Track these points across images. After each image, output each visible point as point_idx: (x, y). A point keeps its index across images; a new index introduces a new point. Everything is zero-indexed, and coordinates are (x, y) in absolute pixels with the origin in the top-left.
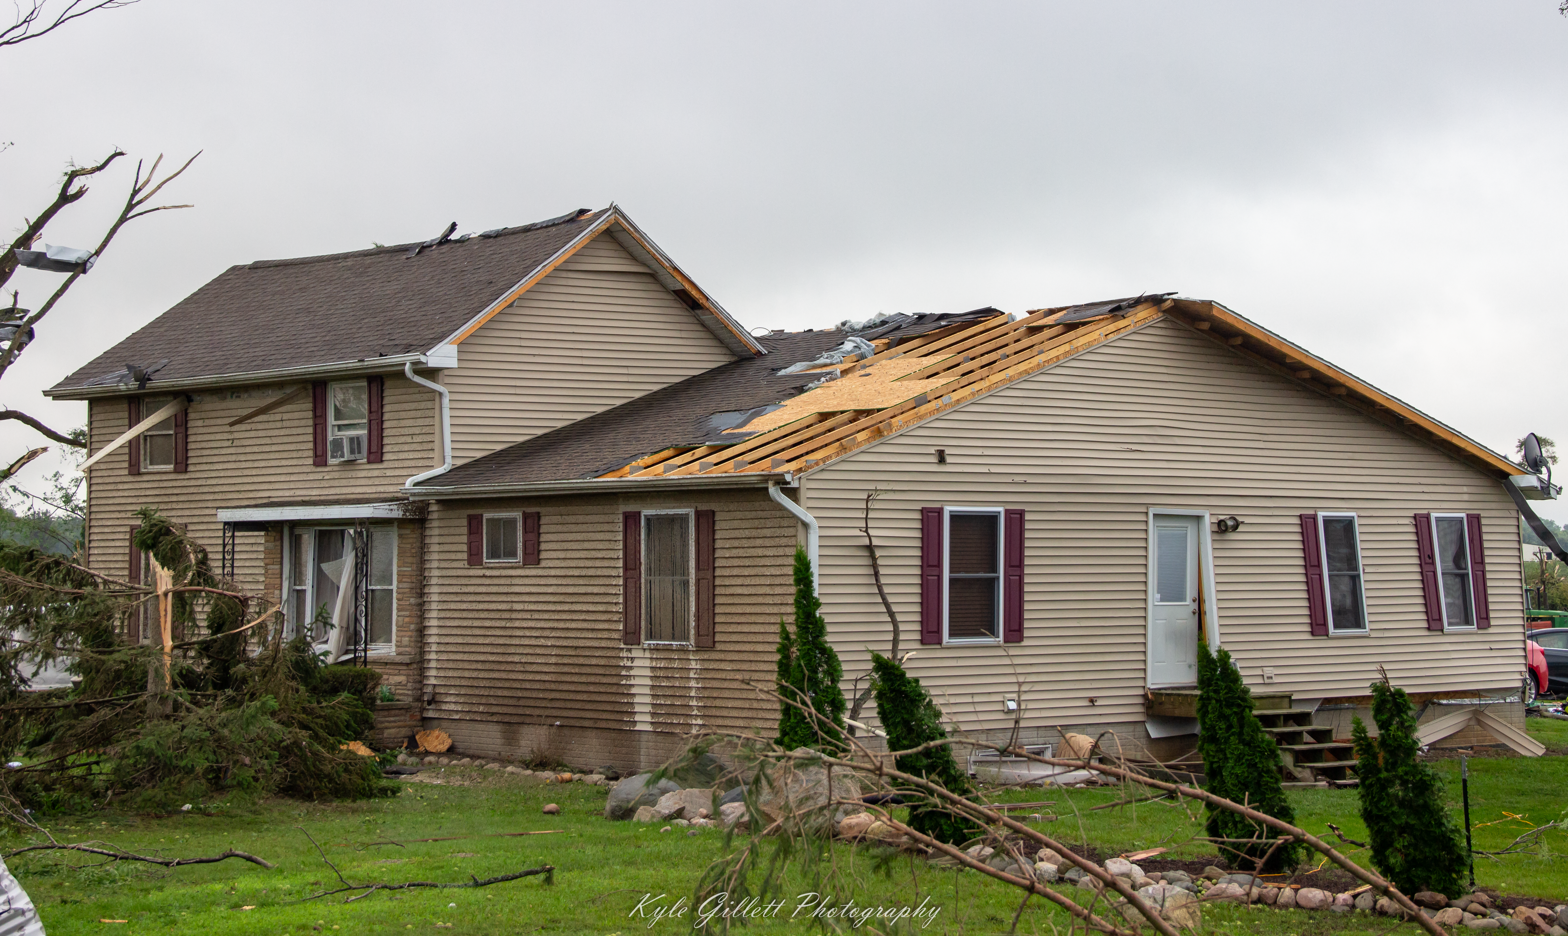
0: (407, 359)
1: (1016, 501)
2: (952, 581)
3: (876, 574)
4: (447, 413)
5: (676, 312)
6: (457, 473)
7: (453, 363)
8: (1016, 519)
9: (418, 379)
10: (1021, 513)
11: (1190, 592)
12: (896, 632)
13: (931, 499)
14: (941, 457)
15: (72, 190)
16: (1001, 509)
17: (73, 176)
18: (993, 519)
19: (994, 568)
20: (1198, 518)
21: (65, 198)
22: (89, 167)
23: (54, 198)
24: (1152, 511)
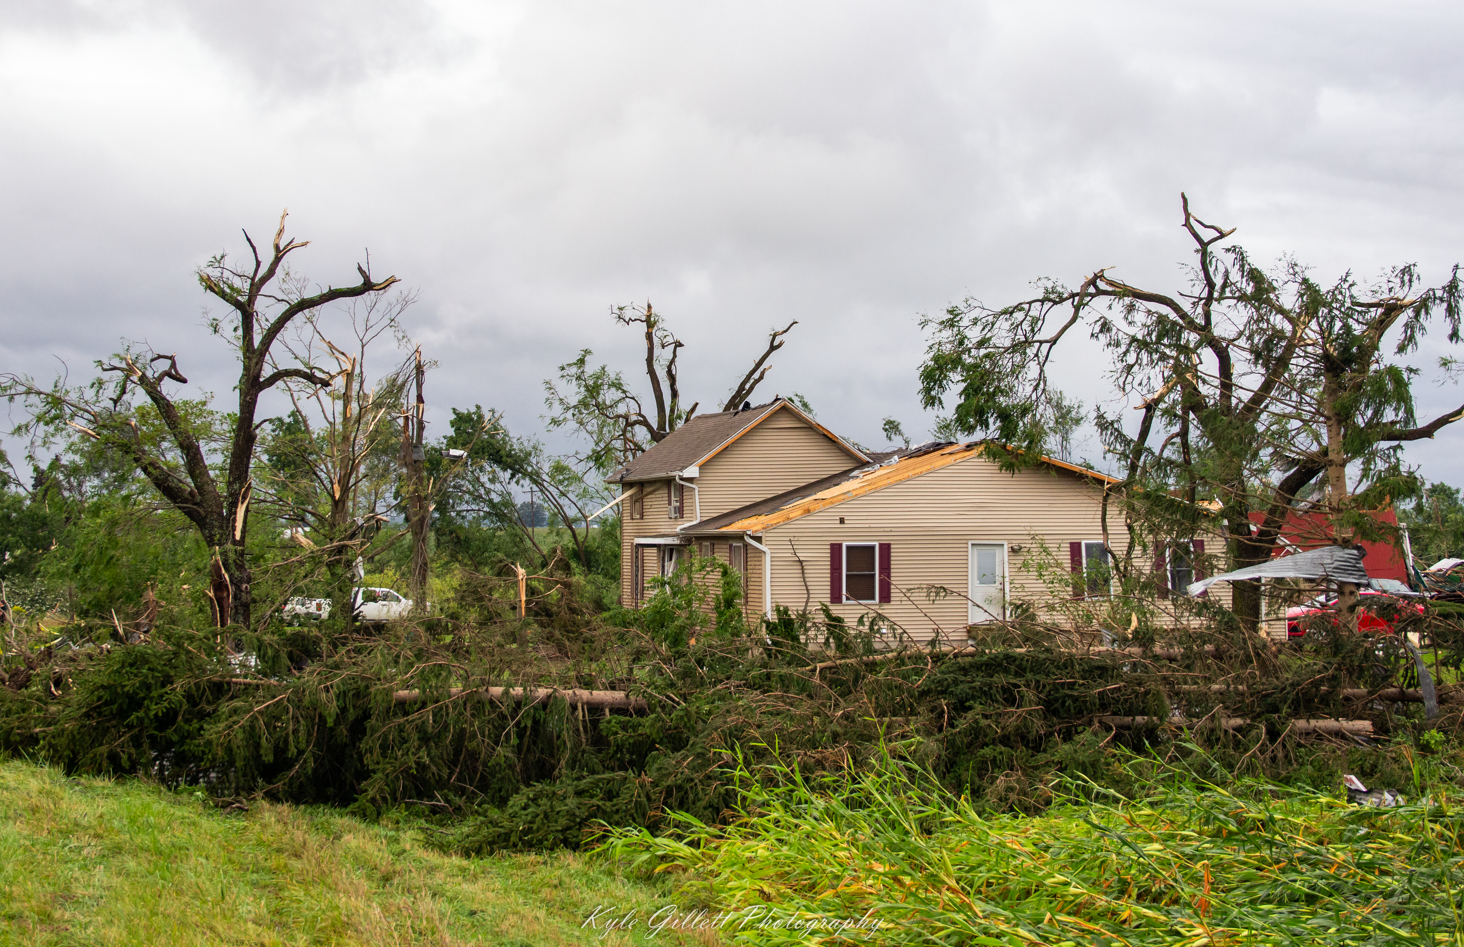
0: (677, 474)
1: (885, 540)
2: (847, 576)
3: (803, 573)
4: (697, 497)
5: (825, 444)
6: (702, 524)
7: (697, 475)
8: (886, 548)
9: (682, 482)
10: (889, 545)
11: (999, 579)
12: (808, 598)
13: (836, 540)
14: (842, 521)
15: (776, 343)
16: (877, 544)
17: (774, 336)
18: (873, 548)
19: (873, 570)
20: (1003, 545)
21: (773, 348)
22: (781, 330)
23: (768, 348)
24: (970, 543)
